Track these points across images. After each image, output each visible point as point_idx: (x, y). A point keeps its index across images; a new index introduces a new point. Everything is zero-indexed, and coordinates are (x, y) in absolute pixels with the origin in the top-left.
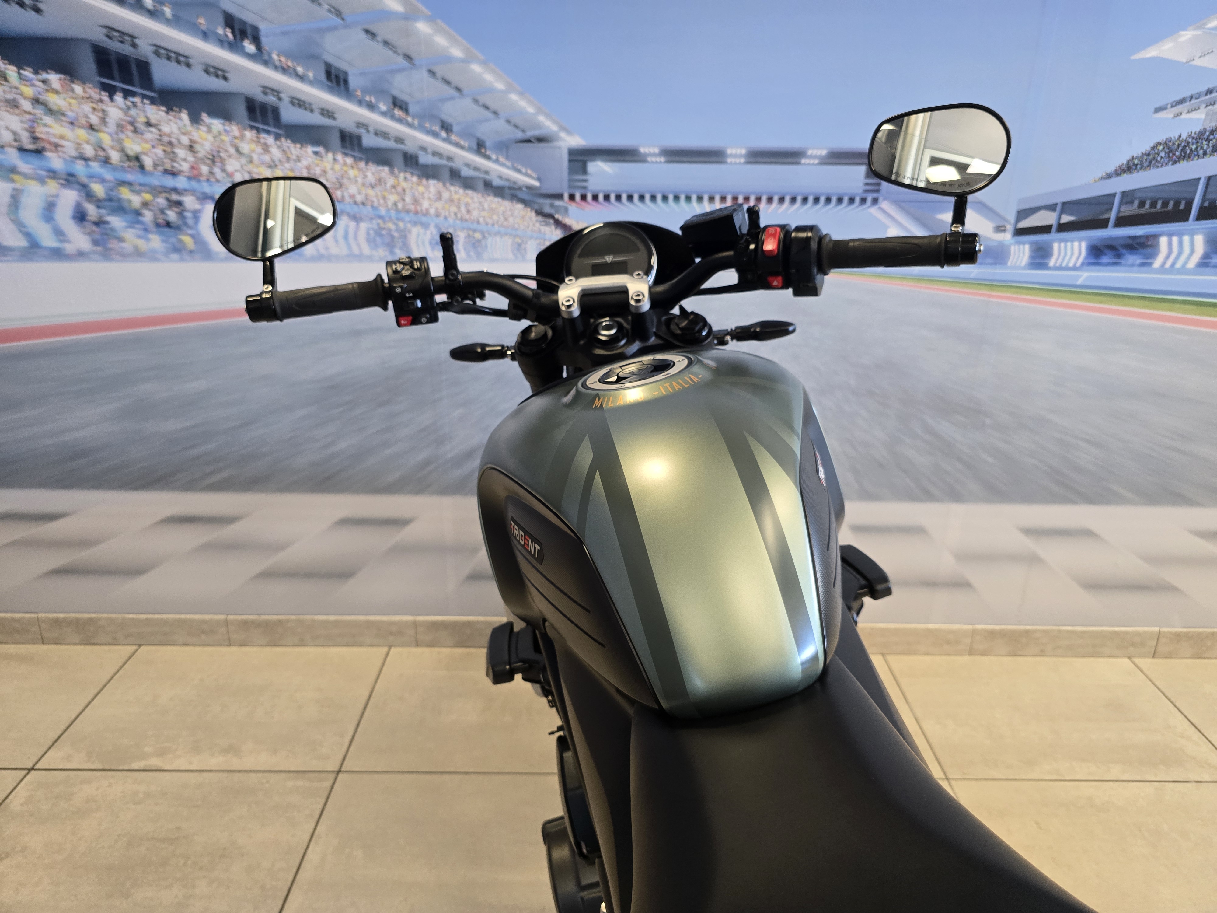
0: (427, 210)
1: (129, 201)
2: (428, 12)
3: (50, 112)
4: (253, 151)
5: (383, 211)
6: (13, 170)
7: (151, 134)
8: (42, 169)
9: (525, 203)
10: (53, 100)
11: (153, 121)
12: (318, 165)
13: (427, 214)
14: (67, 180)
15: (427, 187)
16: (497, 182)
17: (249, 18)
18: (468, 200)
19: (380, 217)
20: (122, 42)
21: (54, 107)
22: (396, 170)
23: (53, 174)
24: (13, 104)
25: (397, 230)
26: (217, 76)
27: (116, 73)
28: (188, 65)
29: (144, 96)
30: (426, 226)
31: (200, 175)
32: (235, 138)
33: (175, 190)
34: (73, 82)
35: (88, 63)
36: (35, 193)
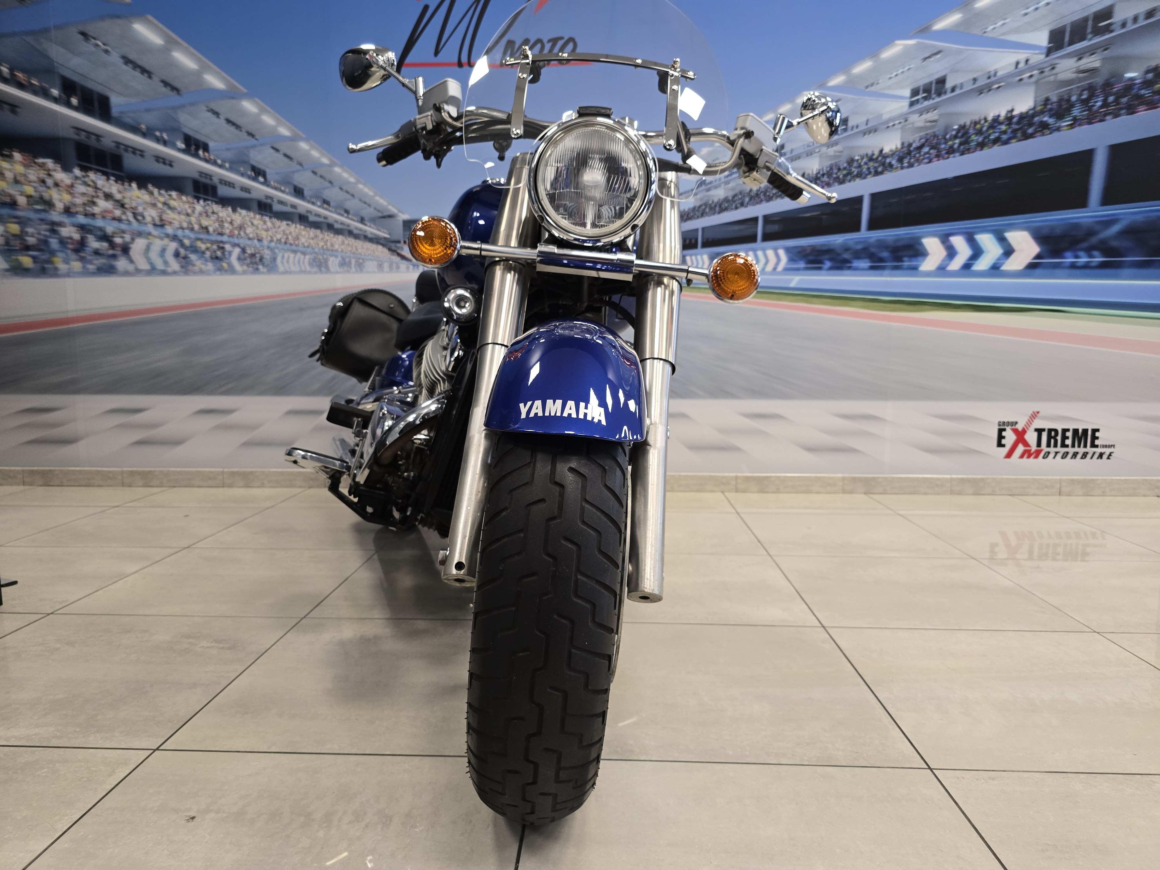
0: (337, 249)
1: (200, 247)
2: (338, 162)
3: (170, 208)
4: (259, 224)
5: (317, 250)
6: (149, 234)
7: (214, 217)
8: (162, 234)
9: (383, 245)
10: (173, 203)
11: (216, 211)
12: (288, 230)
13: (337, 251)
14: (173, 238)
15: (337, 239)
16: (370, 236)
17: (262, 167)
18: (356, 244)
19: (316, 253)
20: (206, 178)
21: (172, 206)
22: (324, 231)
23: (167, 236)
24: (154, 205)
25: (323, 259)
26: (246, 192)
27: (202, 191)
28: (234, 187)
29: (212, 201)
30: (336, 257)
31: (234, 234)
32: (252, 218)
33: (222, 242)
34: (182, 195)
35: (190, 187)
36: (157, 244)
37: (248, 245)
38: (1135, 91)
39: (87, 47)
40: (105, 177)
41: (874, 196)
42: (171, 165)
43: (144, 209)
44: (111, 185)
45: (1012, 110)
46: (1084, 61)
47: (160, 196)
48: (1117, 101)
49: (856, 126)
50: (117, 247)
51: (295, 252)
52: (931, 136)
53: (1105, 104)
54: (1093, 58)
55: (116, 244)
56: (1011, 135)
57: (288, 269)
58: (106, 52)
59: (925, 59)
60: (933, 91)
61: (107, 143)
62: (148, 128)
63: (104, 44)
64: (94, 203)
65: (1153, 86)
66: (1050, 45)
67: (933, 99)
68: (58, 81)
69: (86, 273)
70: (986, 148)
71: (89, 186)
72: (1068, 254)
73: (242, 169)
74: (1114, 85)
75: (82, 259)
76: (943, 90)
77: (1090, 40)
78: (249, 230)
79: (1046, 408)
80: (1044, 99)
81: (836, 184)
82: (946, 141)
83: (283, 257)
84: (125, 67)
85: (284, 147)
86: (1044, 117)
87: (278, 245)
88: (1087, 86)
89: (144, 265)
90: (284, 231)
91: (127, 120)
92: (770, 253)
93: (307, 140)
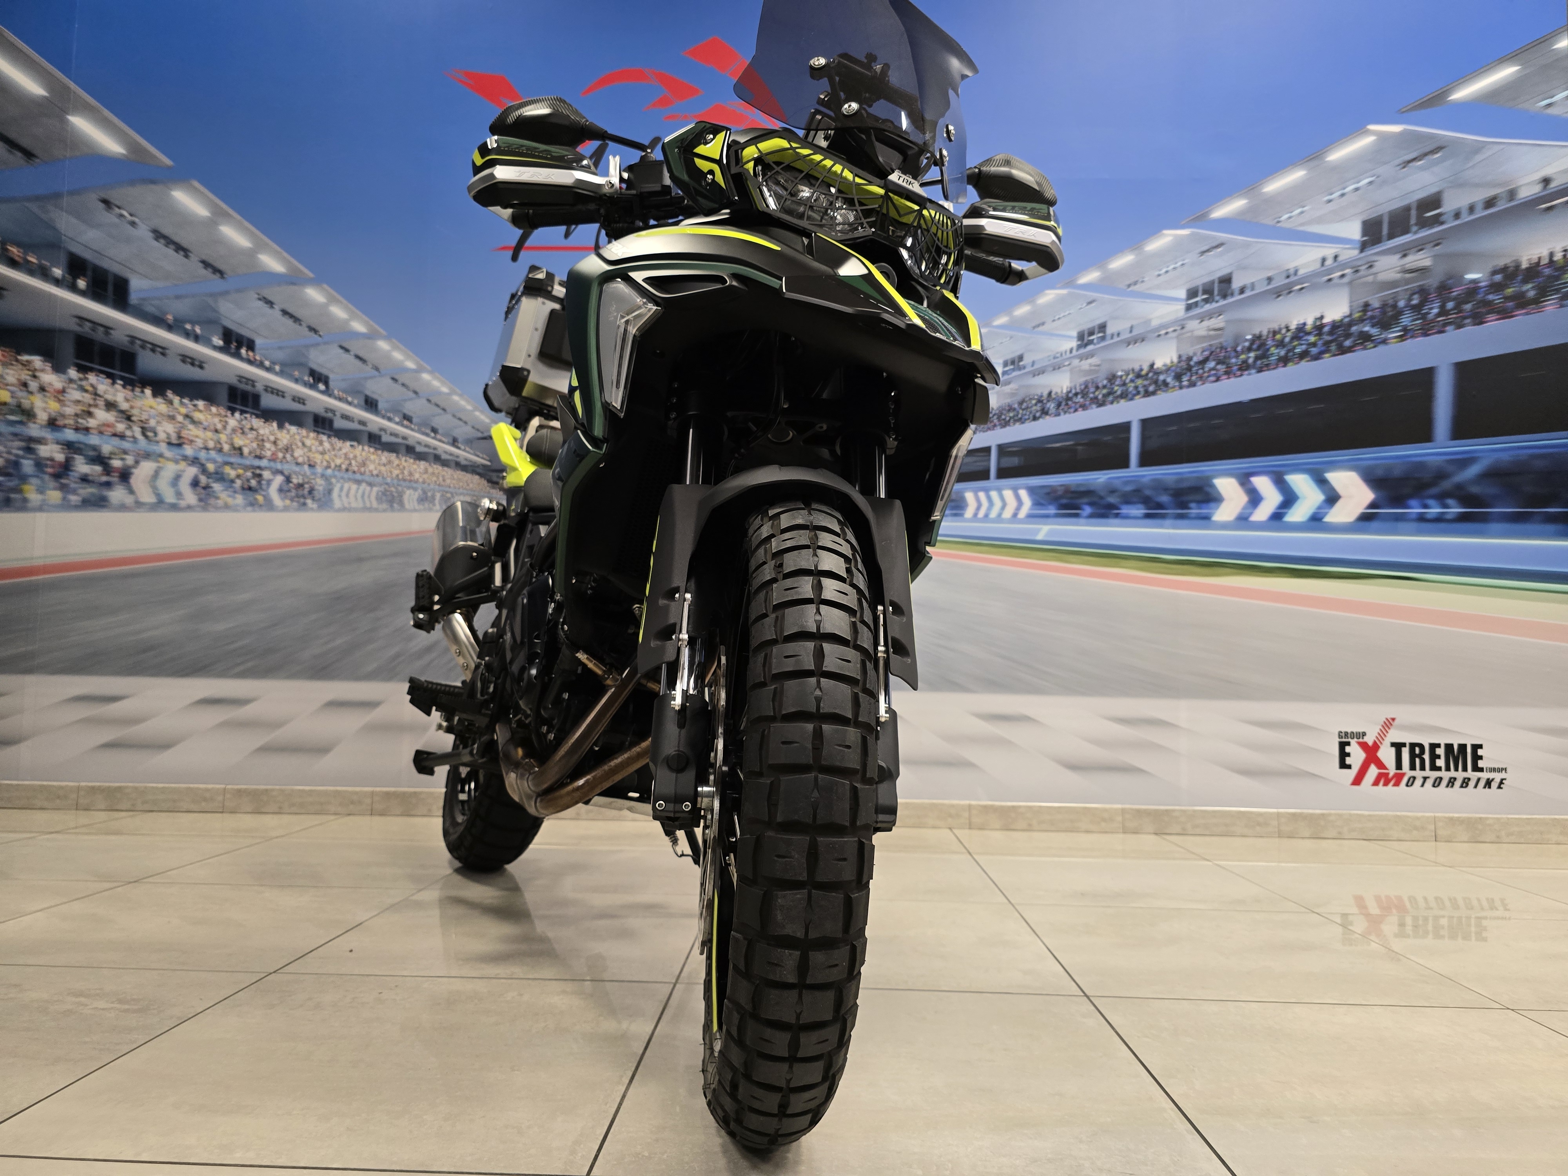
1: (229, 474)
2: (429, 368)
3: (194, 422)
4: (313, 444)
5: (389, 480)
6: (161, 455)
7: (252, 435)
8: (179, 455)
9: (480, 476)
10: (197, 416)
11: (255, 427)
12: (352, 453)
13: (417, 482)
14: (193, 462)
15: (419, 466)
16: (463, 462)
17: (324, 371)
18: (444, 473)
19: (387, 484)
20: (247, 384)
21: (196, 419)
22: (400, 455)
23: (185, 458)
24: (172, 418)
25: (396, 492)
26: (299, 402)
27: (239, 401)
29: (252, 414)
30: (415, 489)
31: (277, 458)
32: (304, 437)
33: (259, 468)
34: (212, 405)
35: (224, 395)
36: (170, 469)
37: (295, 473)
38: (1481, 295)
39: (109, 218)
40: (109, 381)
41: (1146, 423)
42: (201, 367)
43: (158, 422)
44: (117, 391)
45: (1322, 317)
46: (1409, 259)
47: (181, 405)
48: (1458, 308)
49: (1116, 334)
50: (114, 472)
51: (358, 482)
52: (1216, 348)
53: (1443, 312)
54: (1421, 255)
55: (115, 468)
56: (1323, 348)
57: (346, 505)
58: (133, 224)
59: (1203, 253)
60: (1216, 292)
61: (118, 338)
62: (176, 320)
63: (131, 215)
64: (90, 414)
65: (1503, 290)
66: (1365, 238)
67: (1217, 302)
68: (63, 258)
69: (65, 506)
70: (1291, 364)
71: (86, 391)
72: (1413, 502)
73: (296, 373)
74: (1451, 289)
75: (63, 488)
76: (1229, 292)
77: (1416, 233)
78: (298, 453)
79: (1404, 713)
80: (1362, 304)
81: (1094, 406)
82: (1238, 355)
83: (341, 489)
84: (155, 244)
85: (356, 347)
86: (1364, 326)
87: (337, 473)
88: (1417, 290)
89: (148, 497)
90: (346, 454)
91: (150, 309)
92: (1008, 494)
93: (387, 338)
